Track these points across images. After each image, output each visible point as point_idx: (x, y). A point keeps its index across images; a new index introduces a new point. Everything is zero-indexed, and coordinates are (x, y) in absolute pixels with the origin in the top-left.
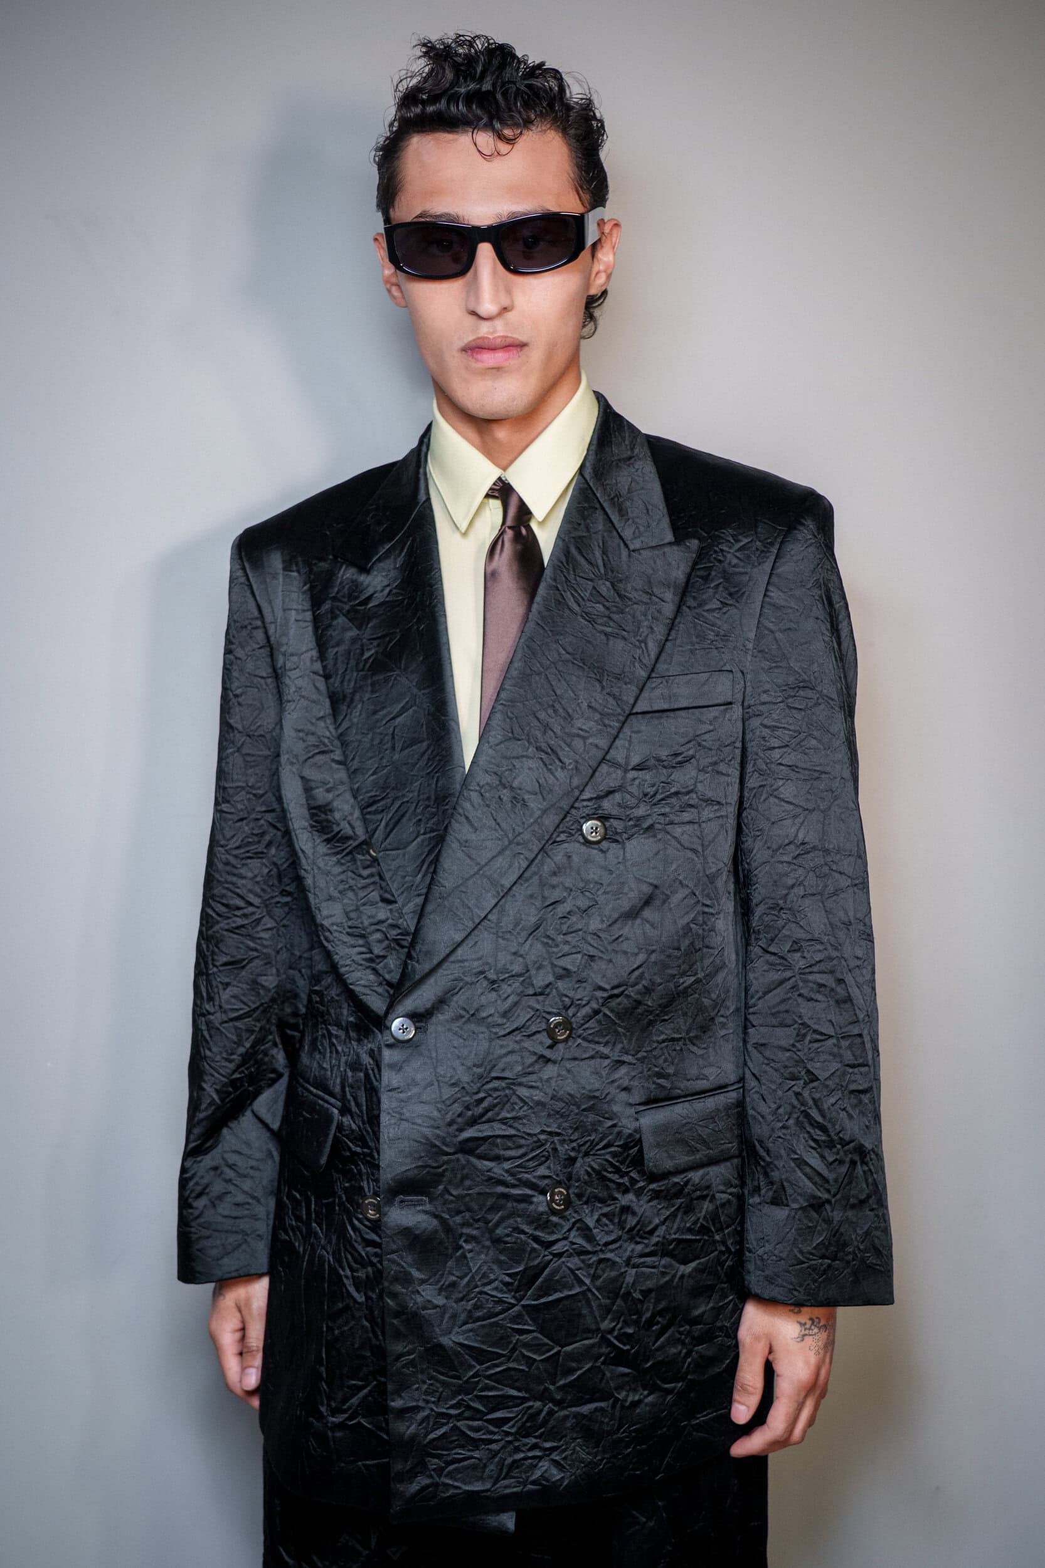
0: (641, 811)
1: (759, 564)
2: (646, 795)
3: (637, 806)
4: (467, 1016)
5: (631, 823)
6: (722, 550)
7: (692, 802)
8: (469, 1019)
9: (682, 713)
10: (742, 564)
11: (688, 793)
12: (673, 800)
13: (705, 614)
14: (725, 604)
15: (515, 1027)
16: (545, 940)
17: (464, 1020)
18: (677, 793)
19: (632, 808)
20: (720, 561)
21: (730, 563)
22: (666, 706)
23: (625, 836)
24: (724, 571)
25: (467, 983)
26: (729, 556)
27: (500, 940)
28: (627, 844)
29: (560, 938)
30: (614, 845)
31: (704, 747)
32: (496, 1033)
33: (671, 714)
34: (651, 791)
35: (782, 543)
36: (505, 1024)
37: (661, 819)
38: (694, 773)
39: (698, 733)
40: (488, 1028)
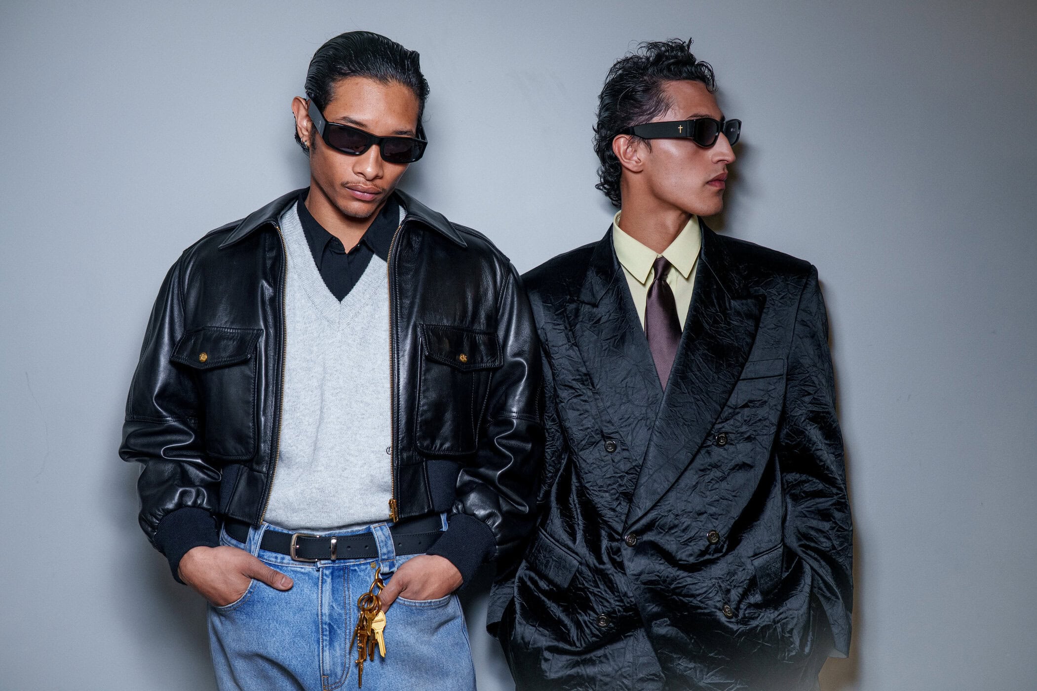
0: (744, 429)
1: (792, 305)
2: (745, 421)
3: (741, 427)
4: (664, 532)
5: (739, 435)
6: (773, 299)
7: (767, 424)
8: (665, 534)
9: (761, 380)
10: (783, 305)
11: (765, 419)
12: (759, 424)
13: (768, 331)
14: (778, 326)
15: (689, 537)
16: (702, 494)
17: (662, 535)
18: (760, 420)
19: (738, 428)
20: (773, 305)
21: (777, 305)
22: (753, 377)
23: (736, 441)
24: (775, 310)
25: (663, 516)
26: (776, 302)
27: (678, 494)
28: (738, 445)
29: (708, 493)
30: (731, 446)
31: (772, 397)
32: (679, 541)
33: (756, 380)
34: (748, 419)
35: (801, 295)
36: (683, 536)
37: (754, 433)
38: (768, 410)
39: (769, 390)
40: (675, 538)
